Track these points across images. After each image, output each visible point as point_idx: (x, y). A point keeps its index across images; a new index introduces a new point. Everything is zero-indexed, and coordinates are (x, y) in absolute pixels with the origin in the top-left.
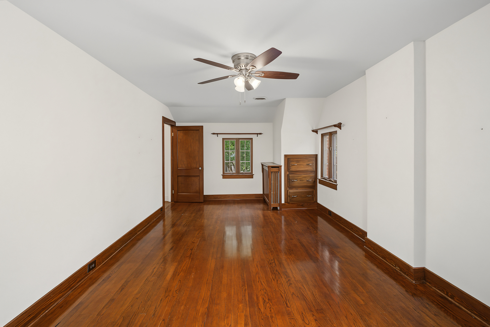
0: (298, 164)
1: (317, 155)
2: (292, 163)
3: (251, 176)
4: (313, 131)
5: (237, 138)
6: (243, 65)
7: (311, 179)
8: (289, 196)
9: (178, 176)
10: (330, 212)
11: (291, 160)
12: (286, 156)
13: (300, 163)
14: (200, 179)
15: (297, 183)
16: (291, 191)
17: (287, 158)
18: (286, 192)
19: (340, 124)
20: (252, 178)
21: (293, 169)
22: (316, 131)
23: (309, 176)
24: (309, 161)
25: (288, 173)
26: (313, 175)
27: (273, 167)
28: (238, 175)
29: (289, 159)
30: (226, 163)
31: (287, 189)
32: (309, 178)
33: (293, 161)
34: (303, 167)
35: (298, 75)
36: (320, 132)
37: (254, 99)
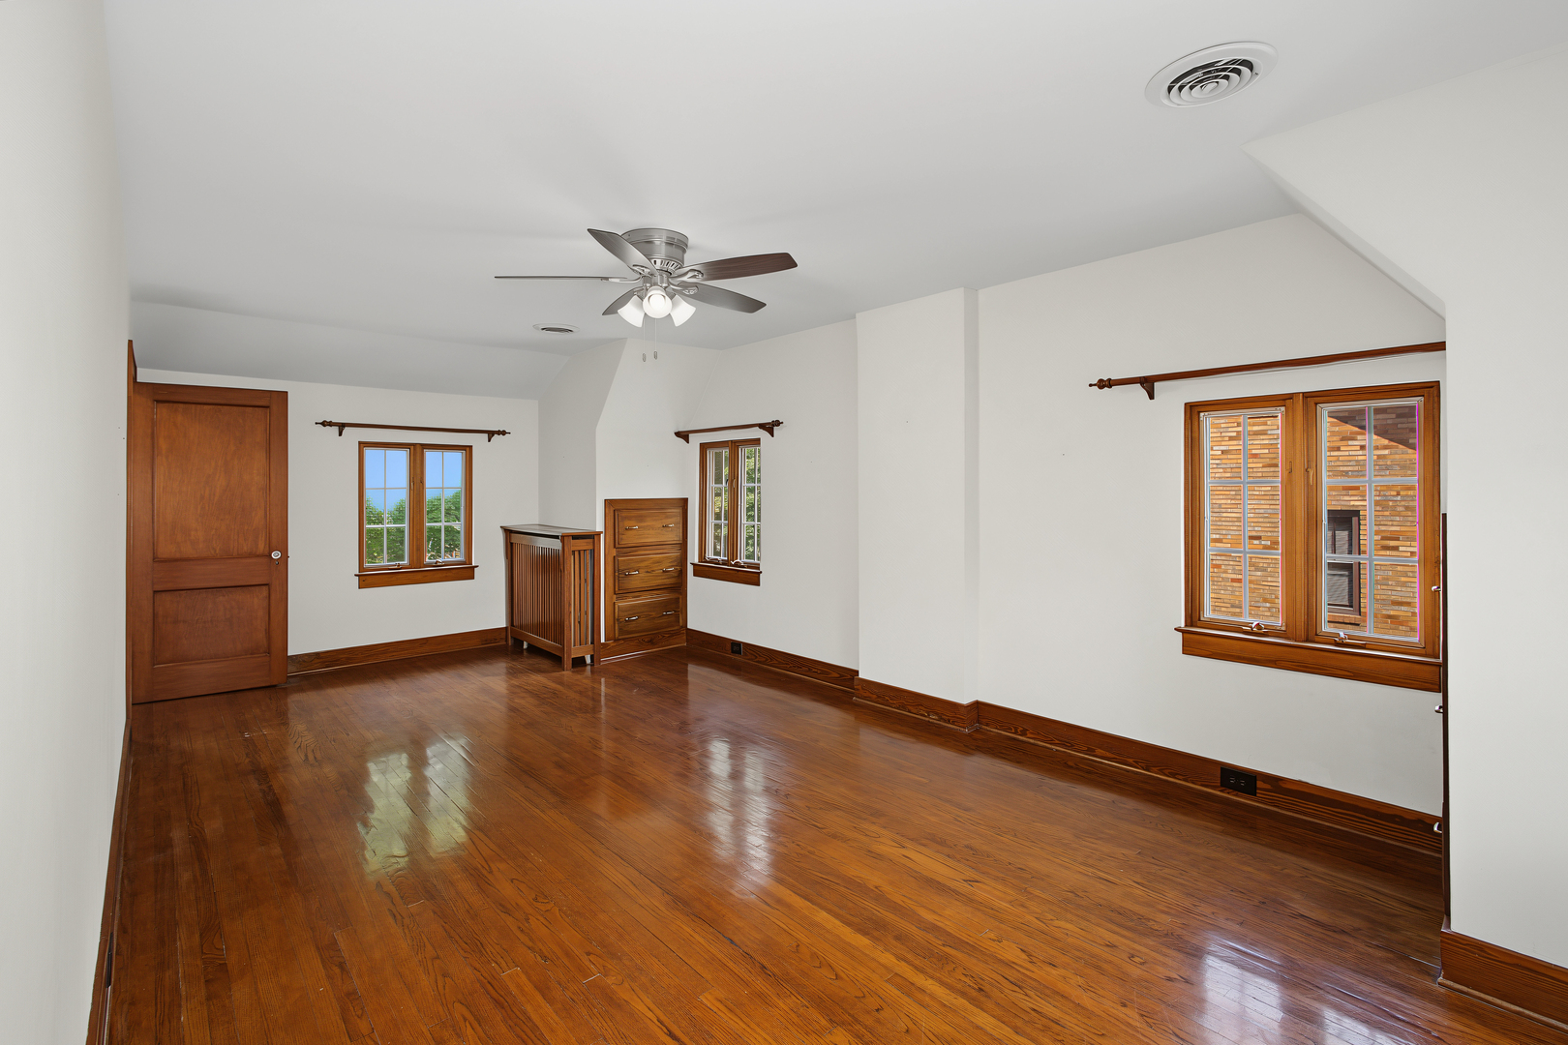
0: (642, 524)
1: (685, 501)
2: (627, 524)
3: (466, 572)
4: (678, 434)
5: (414, 445)
6: (659, 261)
7: (671, 567)
8: (618, 620)
9: (155, 592)
10: (736, 646)
11: (624, 514)
12: (608, 503)
13: (645, 524)
14: (273, 597)
15: (638, 579)
16: (622, 604)
17: (612, 509)
18: (611, 608)
19: (778, 423)
20: (472, 577)
21: (629, 539)
22: (684, 435)
23: (667, 558)
24: (667, 517)
25: (614, 552)
26: (675, 554)
27: (576, 537)
28: (419, 574)
29: (616, 509)
30: (370, 531)
31: (612, 598)
32: (667, 559)
33: (629, 518)
34: (654, 532)
35: (763, 305)
36: (696, 440)
37: (537, 329)
